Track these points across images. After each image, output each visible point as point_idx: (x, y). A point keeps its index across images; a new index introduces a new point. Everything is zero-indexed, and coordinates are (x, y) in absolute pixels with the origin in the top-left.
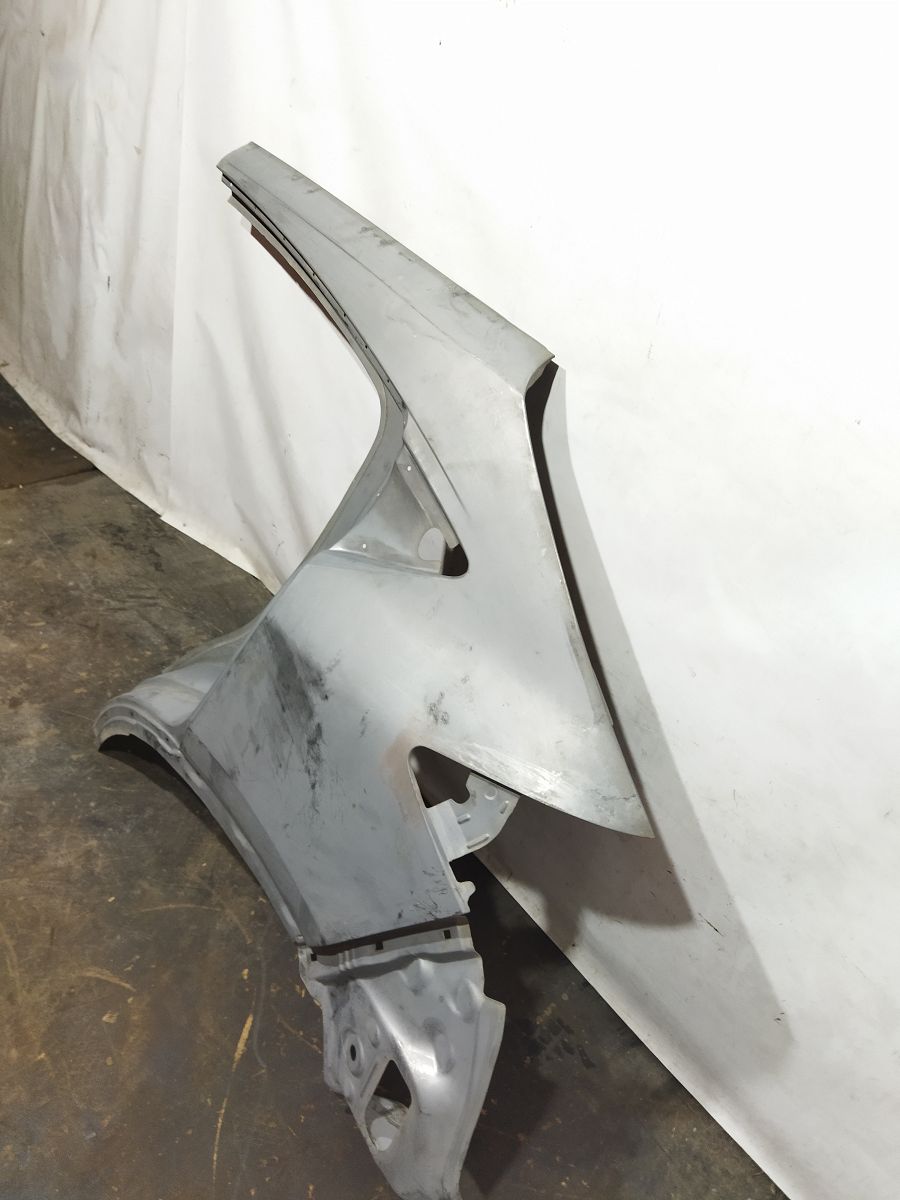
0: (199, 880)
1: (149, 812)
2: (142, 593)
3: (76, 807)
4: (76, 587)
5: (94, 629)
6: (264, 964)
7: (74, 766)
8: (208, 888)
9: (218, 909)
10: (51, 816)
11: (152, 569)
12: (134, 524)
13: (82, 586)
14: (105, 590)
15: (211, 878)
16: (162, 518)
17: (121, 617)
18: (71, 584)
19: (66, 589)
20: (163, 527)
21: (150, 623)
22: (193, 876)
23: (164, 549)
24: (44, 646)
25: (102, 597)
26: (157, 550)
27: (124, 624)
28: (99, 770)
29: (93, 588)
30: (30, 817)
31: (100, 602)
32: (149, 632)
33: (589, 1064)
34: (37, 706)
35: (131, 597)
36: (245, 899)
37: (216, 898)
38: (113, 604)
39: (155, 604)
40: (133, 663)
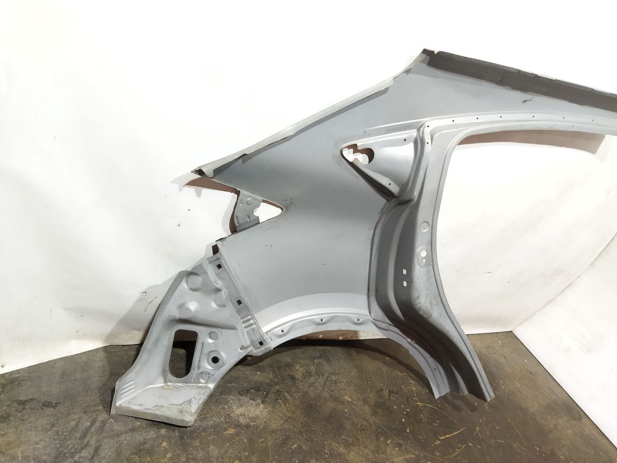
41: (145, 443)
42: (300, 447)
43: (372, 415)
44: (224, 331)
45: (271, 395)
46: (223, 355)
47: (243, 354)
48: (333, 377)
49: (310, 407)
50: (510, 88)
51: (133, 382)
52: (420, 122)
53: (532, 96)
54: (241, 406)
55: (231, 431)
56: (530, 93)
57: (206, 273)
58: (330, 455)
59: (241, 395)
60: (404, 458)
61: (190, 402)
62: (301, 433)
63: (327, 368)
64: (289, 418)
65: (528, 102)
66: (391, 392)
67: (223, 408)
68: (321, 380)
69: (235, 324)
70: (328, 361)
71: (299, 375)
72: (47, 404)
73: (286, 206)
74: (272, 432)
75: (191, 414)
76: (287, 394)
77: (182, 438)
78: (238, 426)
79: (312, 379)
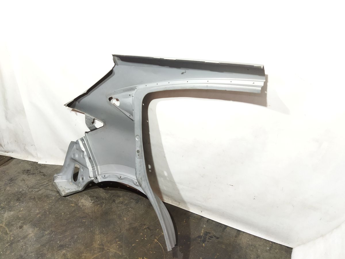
0: (99, 246)
1: (76, 237)
2: (43, 184)
3: (54, 245)
4: (23, 190)
5: (34, 199)
6: (128, 257)
7: (48, 235)
8: (103, 247)
9: (108, 251)
10: (48, 251)
11: (43, 176)
12: (31, 168)
13: (24, 189)
14: (32, 187)
15: (102, 244)
16: (38, 163)
17: (40, 192)
18: (21, 190)
19: (20, 192)
20: (40, 165)
21: (50, 190)
22: (97, 246)
23: (44, 170)
24: (22, 209)
25: (32, 190)
26: (42, 171)
27: (42, 194)
28: (56, 233)
29: (28, 188)
30: (42, 254)
31: (32, 191)
32: (51, 193)
33: (218, 238)
34: (28, 225)
35: (41, 186)
36: (114, 244)
37: (106, 248)
38: (36, 190)
39: (49, 185)
40: (50, 202)
41: (50, 195)
42: (85, 222)
43: (126, 230)
44: (85, 168)
45: (99, 202)
46: (84, 178)
47: (90, 180)
48: (130, 209)
49: (106, 213)
50: (168, 67)
51: (61, 177)
52: (134, 87)
53: (185, 70)
54: (86, 200)
55: (73, 205)
56: (181, 68)
57: (79, 144)
58: (91, 231)
59: (90, 197)
60: (116, 252)
61: (69, 189)
62: (92, 218)
63: (133, 205)
64: (95, 212)
65: (184, 73)
66: (148, 228)
67: (80, 198)
68: (123, 207)
69: (88, 167)
70: (137, 203)
71: (117, 202)
72: (44, 175)
73: (105, 123)
74: (84, 212)
75: (65, 192)
76: (104, 205)
77: (59, 199)
78: (77, 205)
79: (121, 205)
